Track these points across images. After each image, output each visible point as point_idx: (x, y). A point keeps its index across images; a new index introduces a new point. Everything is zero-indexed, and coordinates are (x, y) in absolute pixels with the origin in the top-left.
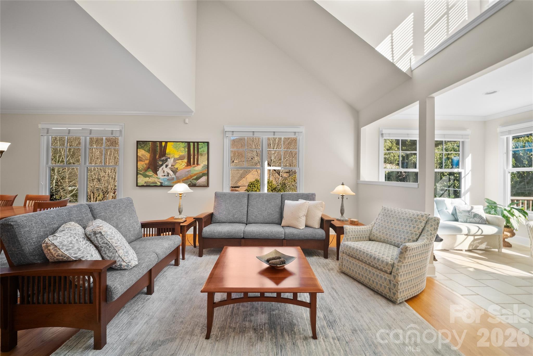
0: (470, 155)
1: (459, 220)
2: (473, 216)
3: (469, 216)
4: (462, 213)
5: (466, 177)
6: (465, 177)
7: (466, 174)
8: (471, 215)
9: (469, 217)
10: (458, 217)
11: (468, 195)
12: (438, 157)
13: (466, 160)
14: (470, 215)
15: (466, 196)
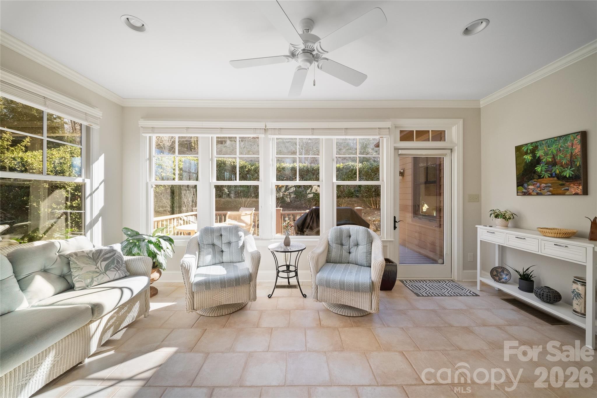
0: (102, 158)
1: (77, 285)
2: (103, 268)
3: (97, 270)
4: (82, 269)
5: (93, 195)
6: (91, 195)
7: (93, 190)
8: (100, 268)
9: (97, 272)
10: (74, 280)
11: (98, 228)
12: (57, 161)
13: (94, 165)
14: (98, 268)
15: (93, 228)
